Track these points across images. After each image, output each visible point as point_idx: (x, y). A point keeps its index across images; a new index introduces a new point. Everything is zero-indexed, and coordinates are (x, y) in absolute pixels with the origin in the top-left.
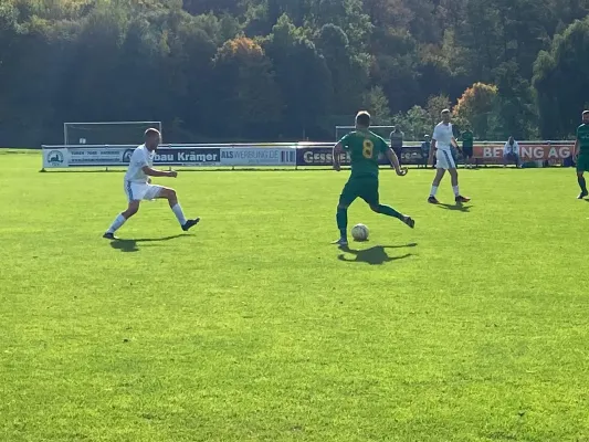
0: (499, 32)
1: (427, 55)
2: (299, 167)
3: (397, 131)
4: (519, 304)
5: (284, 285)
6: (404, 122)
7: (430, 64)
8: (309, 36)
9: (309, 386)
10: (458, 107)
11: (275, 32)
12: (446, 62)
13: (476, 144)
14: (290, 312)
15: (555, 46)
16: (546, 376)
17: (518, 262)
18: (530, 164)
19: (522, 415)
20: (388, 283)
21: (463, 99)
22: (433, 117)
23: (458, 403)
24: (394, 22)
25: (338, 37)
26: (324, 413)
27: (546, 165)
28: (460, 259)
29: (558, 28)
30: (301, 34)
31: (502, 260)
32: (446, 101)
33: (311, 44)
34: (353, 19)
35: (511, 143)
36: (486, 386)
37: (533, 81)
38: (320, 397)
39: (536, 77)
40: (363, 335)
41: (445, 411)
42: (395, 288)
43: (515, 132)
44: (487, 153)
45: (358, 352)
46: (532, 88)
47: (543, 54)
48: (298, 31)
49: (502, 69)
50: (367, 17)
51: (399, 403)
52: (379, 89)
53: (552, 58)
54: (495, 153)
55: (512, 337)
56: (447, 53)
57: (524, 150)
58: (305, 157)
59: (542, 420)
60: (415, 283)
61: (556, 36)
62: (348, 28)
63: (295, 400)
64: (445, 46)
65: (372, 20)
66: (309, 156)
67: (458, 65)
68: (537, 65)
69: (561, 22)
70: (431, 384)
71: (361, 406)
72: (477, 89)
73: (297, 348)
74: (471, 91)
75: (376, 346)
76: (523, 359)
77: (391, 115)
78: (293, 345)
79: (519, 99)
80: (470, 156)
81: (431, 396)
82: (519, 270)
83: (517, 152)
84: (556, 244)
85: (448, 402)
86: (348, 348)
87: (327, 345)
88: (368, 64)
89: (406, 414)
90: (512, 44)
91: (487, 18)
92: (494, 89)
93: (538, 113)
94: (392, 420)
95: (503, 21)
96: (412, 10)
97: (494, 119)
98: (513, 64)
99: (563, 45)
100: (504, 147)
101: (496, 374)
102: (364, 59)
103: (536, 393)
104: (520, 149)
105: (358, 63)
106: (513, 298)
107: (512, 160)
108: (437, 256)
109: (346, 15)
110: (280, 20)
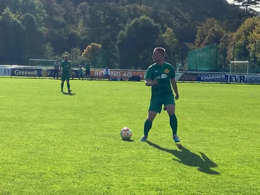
0: (103, 22)
1: (72, 30)
2: (12, 77)
3: (57, 63)
4: (109, 140)
5: (4, 129)
6: (60, 59)
7: (72, 34)
8: (18, 18)
9: (14, 175)
10: (84, 53)
11: (3, 15)
12: (79, 33)
13: (91, 70)
14: (6, 141)
15: (127, 28)
16: (119, 172)
17: (109, 121)
18: (115, 79)
19: (109, 188)
20: (51, 129)
21: (86, 50)
22: (73, 57)
23: (81, 183)
24: (57, 14)
25: (32, 19)
26: (21, 187)
27: (121, 80)
28: (83, 120)
29: (128, 21)
30: (15, 17)
31: (102, 120)
32: (79, 50)
33: (19, 22)
34: (39, 12)
35: (107, 70)
36: (93, 175)
37: (117, 43)
38: (19, 180)
39: (118, 41)
40: (39, 152)
41: (75, 186)
42: (55, 132)
43: (108, 65)
44: (96, 74)
45: (37, 159)
46: (116, 46)
47: (121, 32)
48: (13, 16)
49: (104, 37)
50: (45, 11)
51: (55, 182)
52: (49, 44)
53: (125, 34)
54: (100, 74)
55: (105, 154)
56: (80, 29)
57: (112, 73)
58: (15, 72)
59: (117, 190)
60: (63, 130)
61: (127, 24)
62: (36, 15)
63: (7, 181)
64: (79, 26)
65: (47, 13)
66: (17, 72)
67: (84, 35)
68: (119, 36)
69: (129, 19)
70: (69, 174)
71: (37, 184)
72: (92, 45)
73: (9, 157)
74: (90, 46)
75: (45, 157)
76: (110, 164)
77: (55, 55)
78: (7, 156)
79: (111, 51)
80: (89, 75)
81: (69, 180)
82: (109, 125)
83: (109, 74)
84: (125, 114)
85: (76, 182)
86: (32, 157)
87: (23, 156)
88: (45, 32)
89: (57, 187)
90: (109, 27)
91: (98, 15)
92: (100, 46)
93: (118, 57)
94: (51, 190)
95: (105, 16)
96: (65, 9)
97: (100, 59)
98: (109, 35)
99: (130, 29)
100: (104, 71)
101: (98, 170)
102: (43, 29)
103: (114, 179)
104: (110, 72)
105: (40, 32)
106: (106, 137)
107: (107, 77)
108: (73, 118)
109: (35, 10)
110: (5, 10)
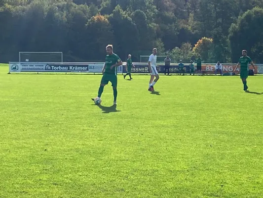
0: (214, 15)
1: (182, 25)
3: (168, 58)
4: (221, 136)
5: (116, 126)
6: (171, 54)
7: (183, 29)
8: (129, 15)
9: (127, 171)
10: (194, 48)
11: (114, 13)
12: (190, 28)
13: (203, 65)
14: (119, 138)
15: (239, 21)
16: (232, 169)
17: (221, 117)
18: (227, 74)
19: (222, 186)
20: (163, 126)
21: (197, 44)
22: (184, 52)
23: (194, 180)
24: (167, 10)
25: (142, 15)
26: (134, 184)
27: (234, 74)
28: (195, 116)
29: (240, 13)
30: (125, 14)
31: (214, 117)
32: (190, 45)
33: (130, 19)
34: (149, 8)
35: (219, 65)
36: (206, 173)
38: (132, 177)
39: (230, 35)
40: (152, 149)
41: (188, 183)
42: (167, 128)
43: (220, 59)
44: (208, 69)
45: (149, 157)
46: (228, 40)
47: (233, 25)
48: (124, 13)
49: (214, 31)
50: (155, 7)
51: (168, 180)
52: (160, 39)
53: (237, 27)
54: (211, 69)
55: (218, 151)
56: (191, 24)
57: (224, 68)
59: (231, 188)
60: (176, 127)
61: (239, 17)
62: (146, 11)
63: (121, 178)
64: (189, 21)
65: (157, 9)
67: (195, 29)
68: (230, 29)
69: (241, 11)
70: (182, 171)
71: (150, 181)
72: (204, 40)
73: (122, 154)
74: (201, 41)
75: (157, 154)
76: (223, 161)
77: (165, 51)
78: (121, 153)
79: (222, 45)
80: (200, 70)
81: (181, 177)
82: (221, 121)
83: (221, 68)
84: (238, 110)
85: (189, 180)
86: (145, 155)
87: (136, 153)
88: (155, 28)
89: (170, 185)
90: (220, 20)
91: (209, 8)
92: (211, 40)
93: (231, 51)
94: (164, 187)
95: (216, 9)
96: (175, 4)
97: (211, 54)
98: (220, 29)
99: (242, 21)
100: (215, 66)
101: (211, 167)
102: (153, 25)
103: (228, 176)
104: (222, 67)
105: (150, 28)
106: (219, 133)
107: (219, 72)
108: (185, 115)
109: (145, 6)
110: (116, 8)
